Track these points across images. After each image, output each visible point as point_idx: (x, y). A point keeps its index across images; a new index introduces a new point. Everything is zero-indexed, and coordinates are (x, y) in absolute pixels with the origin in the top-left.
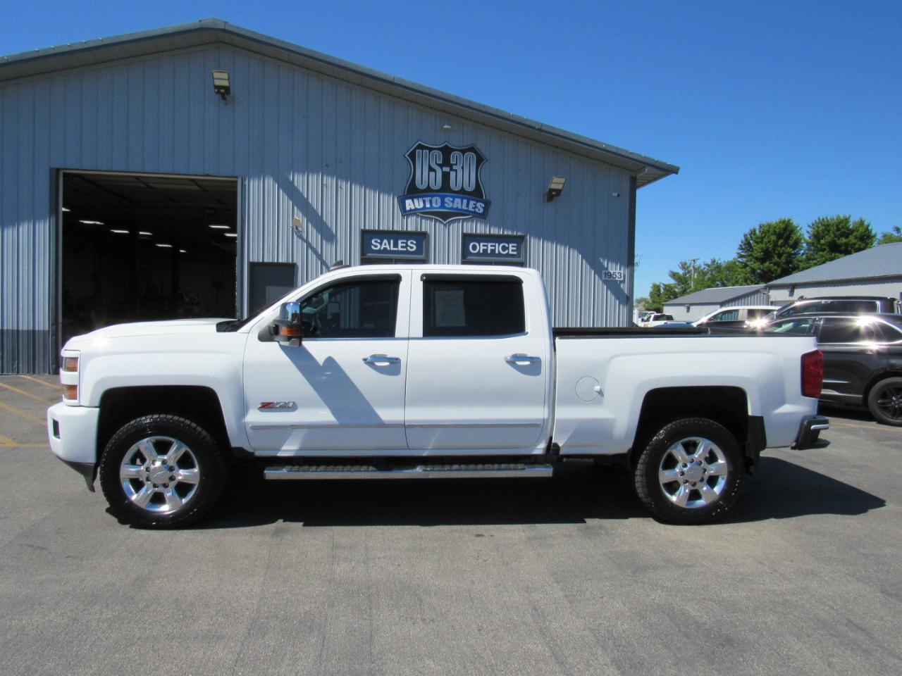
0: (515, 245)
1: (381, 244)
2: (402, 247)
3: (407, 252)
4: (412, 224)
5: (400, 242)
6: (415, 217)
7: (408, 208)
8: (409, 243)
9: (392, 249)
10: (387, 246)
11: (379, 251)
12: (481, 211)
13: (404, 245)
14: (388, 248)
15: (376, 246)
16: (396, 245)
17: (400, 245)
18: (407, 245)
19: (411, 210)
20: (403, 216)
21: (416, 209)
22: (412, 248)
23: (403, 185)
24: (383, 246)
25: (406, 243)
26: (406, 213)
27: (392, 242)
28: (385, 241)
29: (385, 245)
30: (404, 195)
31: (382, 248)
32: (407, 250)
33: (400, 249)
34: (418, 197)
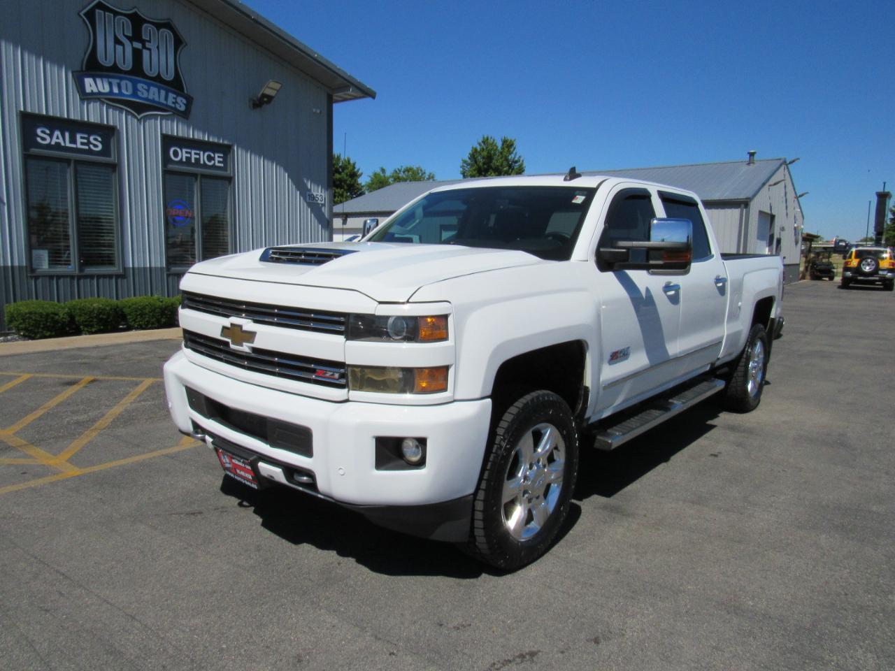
0: (222, 155)
1: (51, 135)
2: (82, 144)
3: (90, 152)
4: (94, 113)
5: (78, 136)
6: (98, 104)
7: (88, 90)
8: (91, 138)
9: (68, 144)
10: (61, 140)
11: (49, 147)
12: (183, 108)
13: (85, 141)
14: (63, 144)
15: (43, 139)
16: (73, 140)
17: (79, 140)
18: (89, 143)
19: (92, 93)
20: (82, 100)
21: (100, 93)
22: (96, 146)
23: (79, 56)
24: (54, 141)
25: (88, 139)
26: (86, 97)
27: (67, 135)
28: (57, 133)
29: (58, 138)
30: (82, 71)
31: (53, 143)
32: (89, 148)
33: (79, 146)
34: (101, 77)
